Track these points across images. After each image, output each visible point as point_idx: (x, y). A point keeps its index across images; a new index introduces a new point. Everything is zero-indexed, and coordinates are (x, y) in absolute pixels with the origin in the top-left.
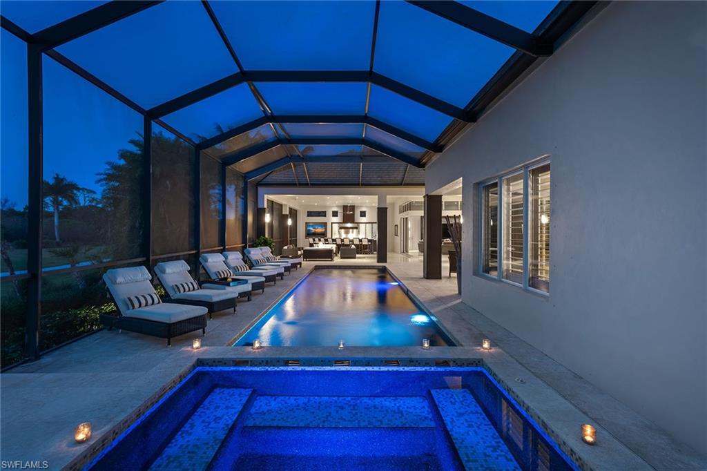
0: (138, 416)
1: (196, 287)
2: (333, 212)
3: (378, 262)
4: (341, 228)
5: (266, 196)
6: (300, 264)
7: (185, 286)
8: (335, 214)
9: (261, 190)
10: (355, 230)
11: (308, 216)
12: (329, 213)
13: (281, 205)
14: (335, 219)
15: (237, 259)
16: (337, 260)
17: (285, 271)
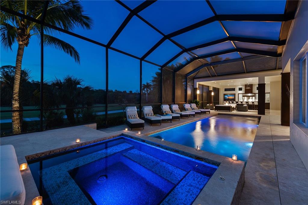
0: (95, 142)
1: (153, 115)
2: (239, 88)
3: (258, 114)
4: (243, 96)
5: (197, 83)
6: (209, 112)
7: (149, 114)
8: (240, 89)
9: (195, 80)
10: (254, 97)
11: (225, 91)
12: (237, 89)
13: (209, 87)
14: (240, 92)
15: (176, 107)
16: (235, 112)
17: (195, 114)
